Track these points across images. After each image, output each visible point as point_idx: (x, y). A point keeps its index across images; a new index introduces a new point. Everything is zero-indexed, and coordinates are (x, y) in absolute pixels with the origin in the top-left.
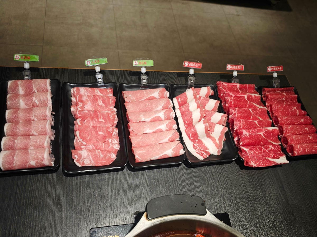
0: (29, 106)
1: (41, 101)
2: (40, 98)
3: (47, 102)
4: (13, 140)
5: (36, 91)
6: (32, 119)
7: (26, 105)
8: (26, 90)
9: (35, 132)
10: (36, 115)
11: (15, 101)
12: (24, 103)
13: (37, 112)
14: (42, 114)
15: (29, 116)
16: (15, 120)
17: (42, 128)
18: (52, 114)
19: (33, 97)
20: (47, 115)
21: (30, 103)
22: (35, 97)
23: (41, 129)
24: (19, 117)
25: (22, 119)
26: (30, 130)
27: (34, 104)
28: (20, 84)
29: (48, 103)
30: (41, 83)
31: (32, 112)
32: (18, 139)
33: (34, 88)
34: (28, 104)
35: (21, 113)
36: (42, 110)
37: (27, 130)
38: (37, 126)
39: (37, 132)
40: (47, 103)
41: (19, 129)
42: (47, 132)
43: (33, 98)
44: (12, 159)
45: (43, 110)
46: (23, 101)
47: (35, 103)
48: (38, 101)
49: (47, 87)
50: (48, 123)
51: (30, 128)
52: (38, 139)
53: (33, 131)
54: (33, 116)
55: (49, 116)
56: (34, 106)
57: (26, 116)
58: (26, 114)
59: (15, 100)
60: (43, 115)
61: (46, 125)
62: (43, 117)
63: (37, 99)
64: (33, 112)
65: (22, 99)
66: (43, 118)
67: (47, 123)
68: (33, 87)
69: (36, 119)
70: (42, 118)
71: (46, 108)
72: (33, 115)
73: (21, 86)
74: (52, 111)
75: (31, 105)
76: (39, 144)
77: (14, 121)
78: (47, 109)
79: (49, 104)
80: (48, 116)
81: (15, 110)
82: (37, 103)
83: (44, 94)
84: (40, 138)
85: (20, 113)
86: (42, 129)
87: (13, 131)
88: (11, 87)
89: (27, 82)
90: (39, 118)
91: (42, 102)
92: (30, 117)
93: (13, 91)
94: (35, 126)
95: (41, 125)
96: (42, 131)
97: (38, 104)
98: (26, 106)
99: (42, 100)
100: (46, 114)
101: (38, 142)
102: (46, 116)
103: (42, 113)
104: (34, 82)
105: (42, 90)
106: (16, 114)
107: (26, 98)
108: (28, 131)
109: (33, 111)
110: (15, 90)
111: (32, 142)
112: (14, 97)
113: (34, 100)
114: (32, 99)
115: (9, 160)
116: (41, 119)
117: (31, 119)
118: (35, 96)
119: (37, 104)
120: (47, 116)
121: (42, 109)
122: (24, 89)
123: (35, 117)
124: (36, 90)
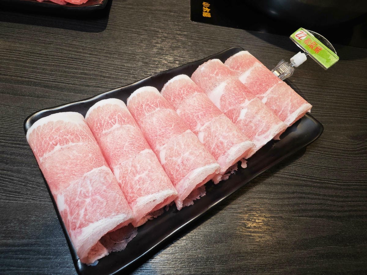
0: (223, 106)
1: (251, 120)
2: (256, 113)
3: (259, 135)
4: (117, 118)
5: (264, 101)
6: (198, 128)
7: (221, 99)
8: (252, 83)
9: (166, 153)
10: (212, 130)
11: (214, 75)
12: (222, 93)
13: (220, 125)
14: (221, 139)
15: (198, 117)
16: (174, 101)
17: (185, 162)
18: (239, 163)
19: (249, 100)
20: (229, 152)
21: (230, 104)
22: (250, 104)
23: (179, 161)
24: (184, 101)
25: (184, 110)
26: (164, 139)
27: (235, 112)
28: (255, 67)
29: (260, 138)
30: (290, 97)
31: (212, 117)
32: (124, 126)
33: (269, 92)
34: (225, 101)
35: (195, 99)
36: (231, 134)
37: (159, 133)
38: (183, 147)
39: (169, 158)
40: (256, 136)
41: (152, 115)
42: (182, 181)
43: (246, 100)
44: (51, 143)
45: (234, 135)
46: (226, 88)
47: (239, 113)
48: (247, 115)
49: (292, 112)
50: (207, 167)
51: (168, 135)
52: (147, 172)
53: (165, 148)
54: (205, 126)
55: (229, 157)
56: (232, 115)
57: (196, 113)
58: (199, 109)
59: (217, 74)
60: (222, 143)
61: (197, 167)
62: (218, 147)
63: (249, 111)
64: (213, 120)
65: (228, 84)
66: (214, 149)
67: (205, 165)
68: (270, 90)
69: (201, 136)
70: (214, 146)
71: (244, 139)
72: (207, 124)
73: (253, 70)
74: (247, 158)
75: (230, 108)
76: (133, 183)
77: (172, 99)
78: (242, 144)
79: (258, 140)
80: (227, 157)
81: (195, 86)
82: (242, 116)
83: (271, 115)
84: (151, 174)
85: (193, 97)
86: (181, 164)
87: (142, 106)
88: (239, 59)
89: (270, 75)
90: (209, 140)
91: (252, 124)
92: (198, 122)
93: (233, 68)
94: (178, 143)
95: (191, 154)
96: (177, 167)
97: (241, 120)
98: (219, 101)
99: (254, 121)
100: (229, 149)
101: (137, 177)
102: (225, 152)
103: (225, 137)
104: (280, 84)
105: (276, 110)
106: (188, 92)
107: (237, 89)
108: (158, 137)
109: (217, 118)
110: (238, 68)
111: (130, 164)
112: (221, 70)
113: (243, 105)
114: (244, 100)
115: (48, 139)
116: (209, 147)
117: (196, 126)
118: (253, 101)
119: (239, 119)
120: (226, 154)
121: (235, 132)
122: (252, 80)
123: (205, 130)
124: (268, 99)
